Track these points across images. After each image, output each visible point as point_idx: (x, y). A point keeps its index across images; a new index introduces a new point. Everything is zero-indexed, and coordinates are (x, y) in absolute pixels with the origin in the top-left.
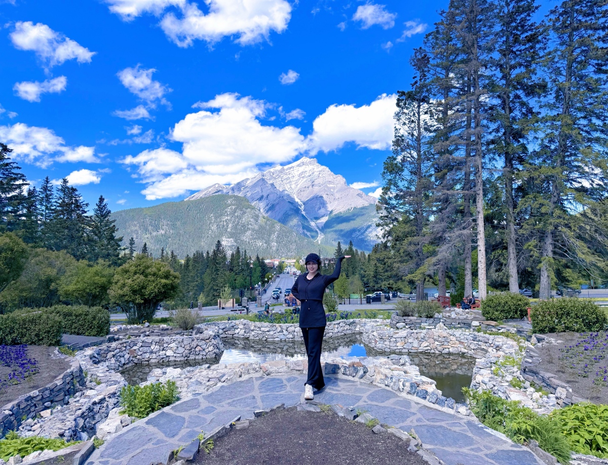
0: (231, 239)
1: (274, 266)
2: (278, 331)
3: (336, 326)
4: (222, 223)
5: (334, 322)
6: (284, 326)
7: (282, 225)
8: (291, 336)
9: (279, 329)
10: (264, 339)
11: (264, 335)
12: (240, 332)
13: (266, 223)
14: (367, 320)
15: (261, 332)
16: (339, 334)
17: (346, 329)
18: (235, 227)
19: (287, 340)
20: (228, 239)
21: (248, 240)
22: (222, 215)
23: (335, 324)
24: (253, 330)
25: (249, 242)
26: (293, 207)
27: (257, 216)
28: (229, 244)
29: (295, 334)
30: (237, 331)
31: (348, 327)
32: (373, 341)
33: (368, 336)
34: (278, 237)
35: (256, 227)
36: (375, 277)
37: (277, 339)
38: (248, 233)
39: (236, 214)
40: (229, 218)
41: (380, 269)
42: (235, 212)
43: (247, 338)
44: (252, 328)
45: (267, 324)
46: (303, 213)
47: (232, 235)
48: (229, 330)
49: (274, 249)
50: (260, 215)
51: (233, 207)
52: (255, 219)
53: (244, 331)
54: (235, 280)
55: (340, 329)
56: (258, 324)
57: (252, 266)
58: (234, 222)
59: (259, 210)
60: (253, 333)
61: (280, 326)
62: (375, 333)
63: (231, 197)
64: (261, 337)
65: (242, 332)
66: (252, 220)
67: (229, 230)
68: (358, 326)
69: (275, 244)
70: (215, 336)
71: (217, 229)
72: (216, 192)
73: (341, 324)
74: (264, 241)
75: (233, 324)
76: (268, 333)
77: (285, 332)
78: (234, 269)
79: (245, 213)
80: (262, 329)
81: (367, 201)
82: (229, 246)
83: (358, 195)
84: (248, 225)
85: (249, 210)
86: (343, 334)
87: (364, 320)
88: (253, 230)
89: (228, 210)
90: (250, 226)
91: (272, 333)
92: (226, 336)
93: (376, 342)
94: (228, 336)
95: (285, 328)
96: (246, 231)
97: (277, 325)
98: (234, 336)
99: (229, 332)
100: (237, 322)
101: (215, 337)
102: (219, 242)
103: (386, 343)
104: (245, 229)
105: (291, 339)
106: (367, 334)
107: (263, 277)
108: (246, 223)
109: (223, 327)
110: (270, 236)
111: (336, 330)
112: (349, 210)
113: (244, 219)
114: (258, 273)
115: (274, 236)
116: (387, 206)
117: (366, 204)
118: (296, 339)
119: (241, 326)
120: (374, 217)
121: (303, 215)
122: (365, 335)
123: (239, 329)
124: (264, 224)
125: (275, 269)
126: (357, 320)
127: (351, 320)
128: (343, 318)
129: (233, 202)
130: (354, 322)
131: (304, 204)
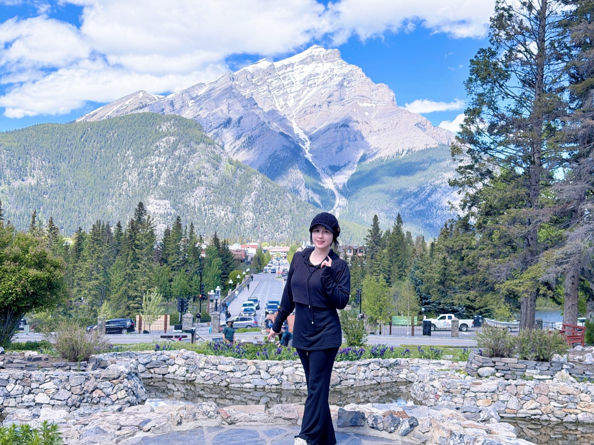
0: (166, 201)
1: (247, 257)
2: (251, 372)
3: (363, 368)
4: (148, 169)
5: (358, 362)
6: (263, 364)
7: (266, 178)
8: (275, 381)
9: (253, 369)
10: (224, 383)
11: (223, 378)
12: (178, 370)
13: (235, 174)
14: (421, 361)
15: (218, 372)
16: (368, 382)
17: (380, 374)
18: (174, 178)
19: (267, 387)
20: (159, 202)
21: (197, 205)
22: (148, 154)
23: (359, 365)
24: (203, 368)
25: (200, 209)
26: (288, 144)
27: (218, 159)
28: (162, 212)
29: (284, 377)
30: (171, 369)
31: (384, 371)
32: (432, 396)
33: (423, 387)
34: (257, 201)
35: (216, 181)
36: (442, 283)
37: (247, 385)
38: (200, 191)
39: (177, 153)
40: (162, 160)
41: (452, 270)
42: (175, 149)
43: (191, 382)
44: (201, 365)
45: (230, 359)
46: (309, 156)
47: (167, 194)
48: (157, 366)
49: (248, 224)
50: (224, 157)
51: (172, 139)
52: (213, 165)
53: (185, 368)
54: (171, 281)
55: (370, 374)
56: (212, 358)
57: (203, 255)
58: (171, 169)
59: (223, 147)
60: (202, 373)
61: (255, 364)
62: (436, 383)
63: (168, 119)
64: (217, 380)
65: (182, 371)
66: (207, 165)
67: (161, 183)
68: (405, 371)
69: (251, 214)
70: (129, 374)
71: (139, 180)
72: (141, 108)
73: (371, 366)
74: (230, 208)
75: (165, 357)
76: (231, 375)
77: (264, 374)
78: (170, 259)
79: (193, 151)
80: (220, 367)
81: (434, 137)
82: (161, 216)
83: (417, 125)
84: (199, 175)
85: (202, 145)
86: (374, 382)
87: (416, 360)
88: (209, 185)
89: (162, 144)
90: (203, 178)
91: (238, 374)
92: (150, 376)
93: (437, 397)
94: (154, 375)
95: (265, 367)
96: (195, 187)
97: (249, 362)
98: (167, 376)
99: (157, 370)
100: (173, 353)
101: (129, 376)
102: (141, 205)
103: (455, 400)
104: (192, 181)
105: (274, 387)
106: (421, 384)
107: (224, 276)
108: (195, 172)
109: (146, 361)
110: (241, 198)
111: (362, 376)
112: (398, 154)
113: (191, 164)
114: (214, 270)
115: (249, 200)
116: (472, 147)
117: (433, 144)
118: (284, 387)
119: (181, 361)
120: (446, 170)
121: (307, 161)
122: (416, 386)
123: (176, 366)
124: (230, 175)
125: (248, 263)
126: (403, 361)
127: (392, 360)
128: (375, 356)
129: (172, 130)
130: (396, 364)
131: (311, 139)
